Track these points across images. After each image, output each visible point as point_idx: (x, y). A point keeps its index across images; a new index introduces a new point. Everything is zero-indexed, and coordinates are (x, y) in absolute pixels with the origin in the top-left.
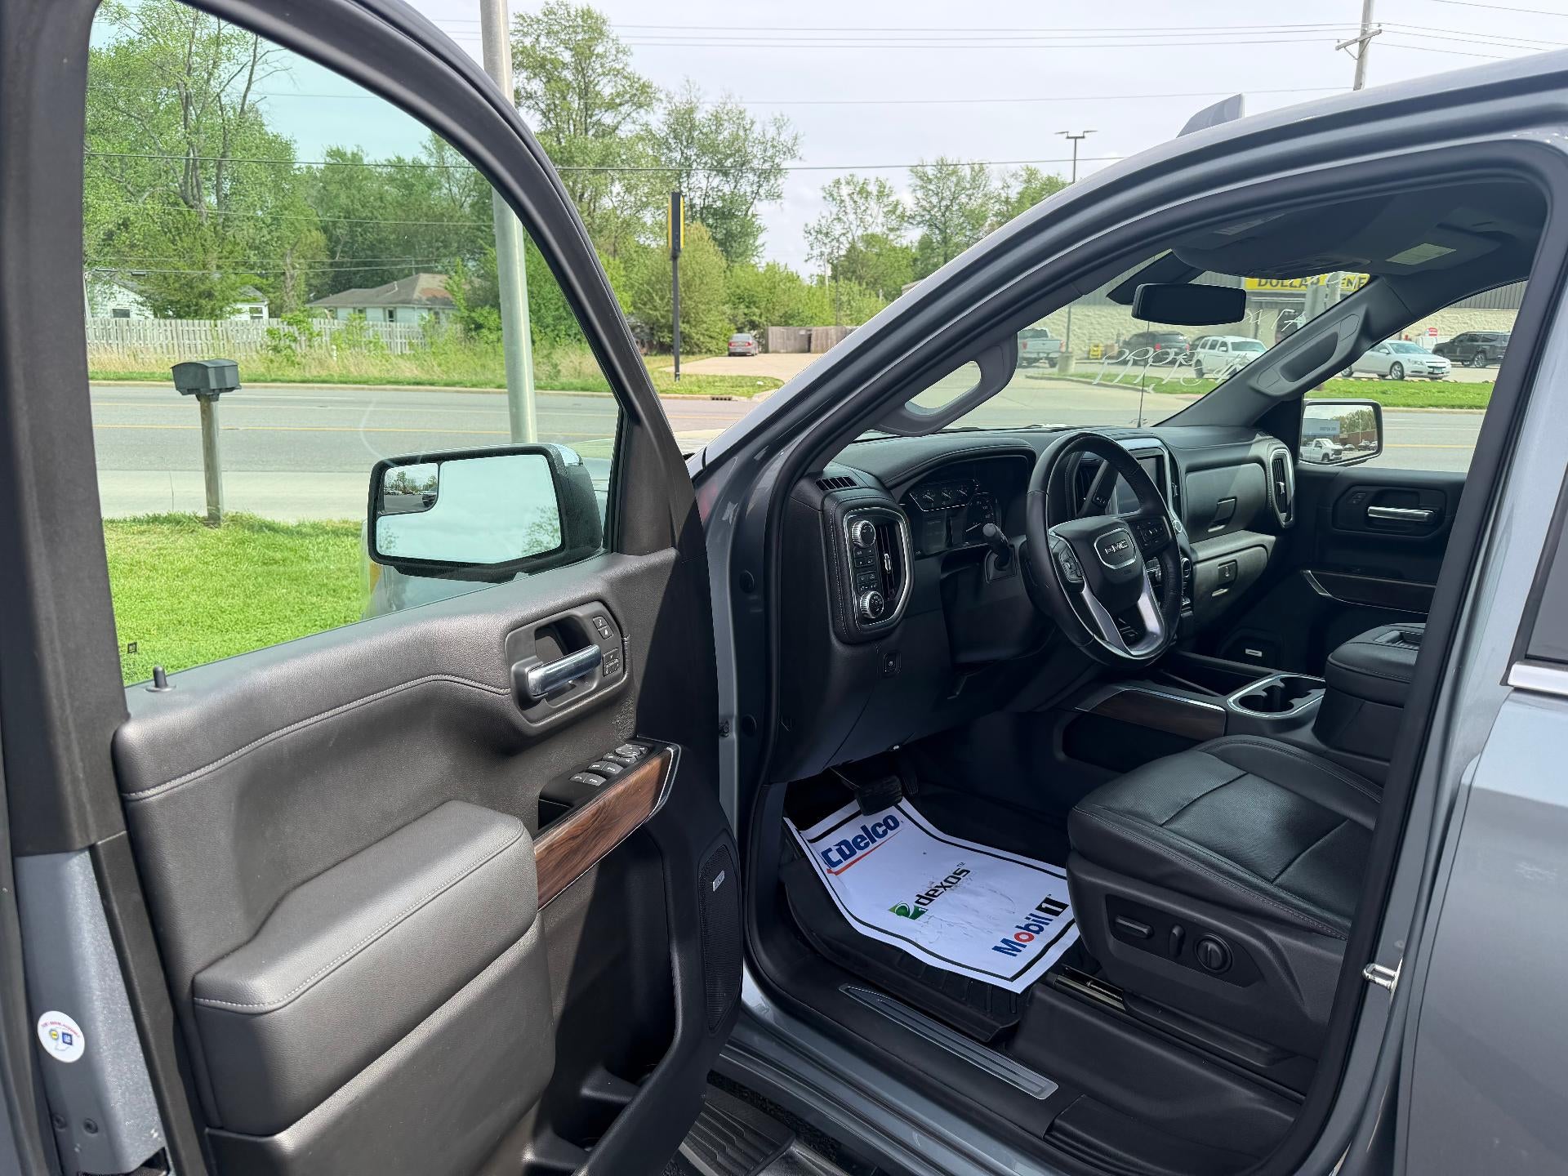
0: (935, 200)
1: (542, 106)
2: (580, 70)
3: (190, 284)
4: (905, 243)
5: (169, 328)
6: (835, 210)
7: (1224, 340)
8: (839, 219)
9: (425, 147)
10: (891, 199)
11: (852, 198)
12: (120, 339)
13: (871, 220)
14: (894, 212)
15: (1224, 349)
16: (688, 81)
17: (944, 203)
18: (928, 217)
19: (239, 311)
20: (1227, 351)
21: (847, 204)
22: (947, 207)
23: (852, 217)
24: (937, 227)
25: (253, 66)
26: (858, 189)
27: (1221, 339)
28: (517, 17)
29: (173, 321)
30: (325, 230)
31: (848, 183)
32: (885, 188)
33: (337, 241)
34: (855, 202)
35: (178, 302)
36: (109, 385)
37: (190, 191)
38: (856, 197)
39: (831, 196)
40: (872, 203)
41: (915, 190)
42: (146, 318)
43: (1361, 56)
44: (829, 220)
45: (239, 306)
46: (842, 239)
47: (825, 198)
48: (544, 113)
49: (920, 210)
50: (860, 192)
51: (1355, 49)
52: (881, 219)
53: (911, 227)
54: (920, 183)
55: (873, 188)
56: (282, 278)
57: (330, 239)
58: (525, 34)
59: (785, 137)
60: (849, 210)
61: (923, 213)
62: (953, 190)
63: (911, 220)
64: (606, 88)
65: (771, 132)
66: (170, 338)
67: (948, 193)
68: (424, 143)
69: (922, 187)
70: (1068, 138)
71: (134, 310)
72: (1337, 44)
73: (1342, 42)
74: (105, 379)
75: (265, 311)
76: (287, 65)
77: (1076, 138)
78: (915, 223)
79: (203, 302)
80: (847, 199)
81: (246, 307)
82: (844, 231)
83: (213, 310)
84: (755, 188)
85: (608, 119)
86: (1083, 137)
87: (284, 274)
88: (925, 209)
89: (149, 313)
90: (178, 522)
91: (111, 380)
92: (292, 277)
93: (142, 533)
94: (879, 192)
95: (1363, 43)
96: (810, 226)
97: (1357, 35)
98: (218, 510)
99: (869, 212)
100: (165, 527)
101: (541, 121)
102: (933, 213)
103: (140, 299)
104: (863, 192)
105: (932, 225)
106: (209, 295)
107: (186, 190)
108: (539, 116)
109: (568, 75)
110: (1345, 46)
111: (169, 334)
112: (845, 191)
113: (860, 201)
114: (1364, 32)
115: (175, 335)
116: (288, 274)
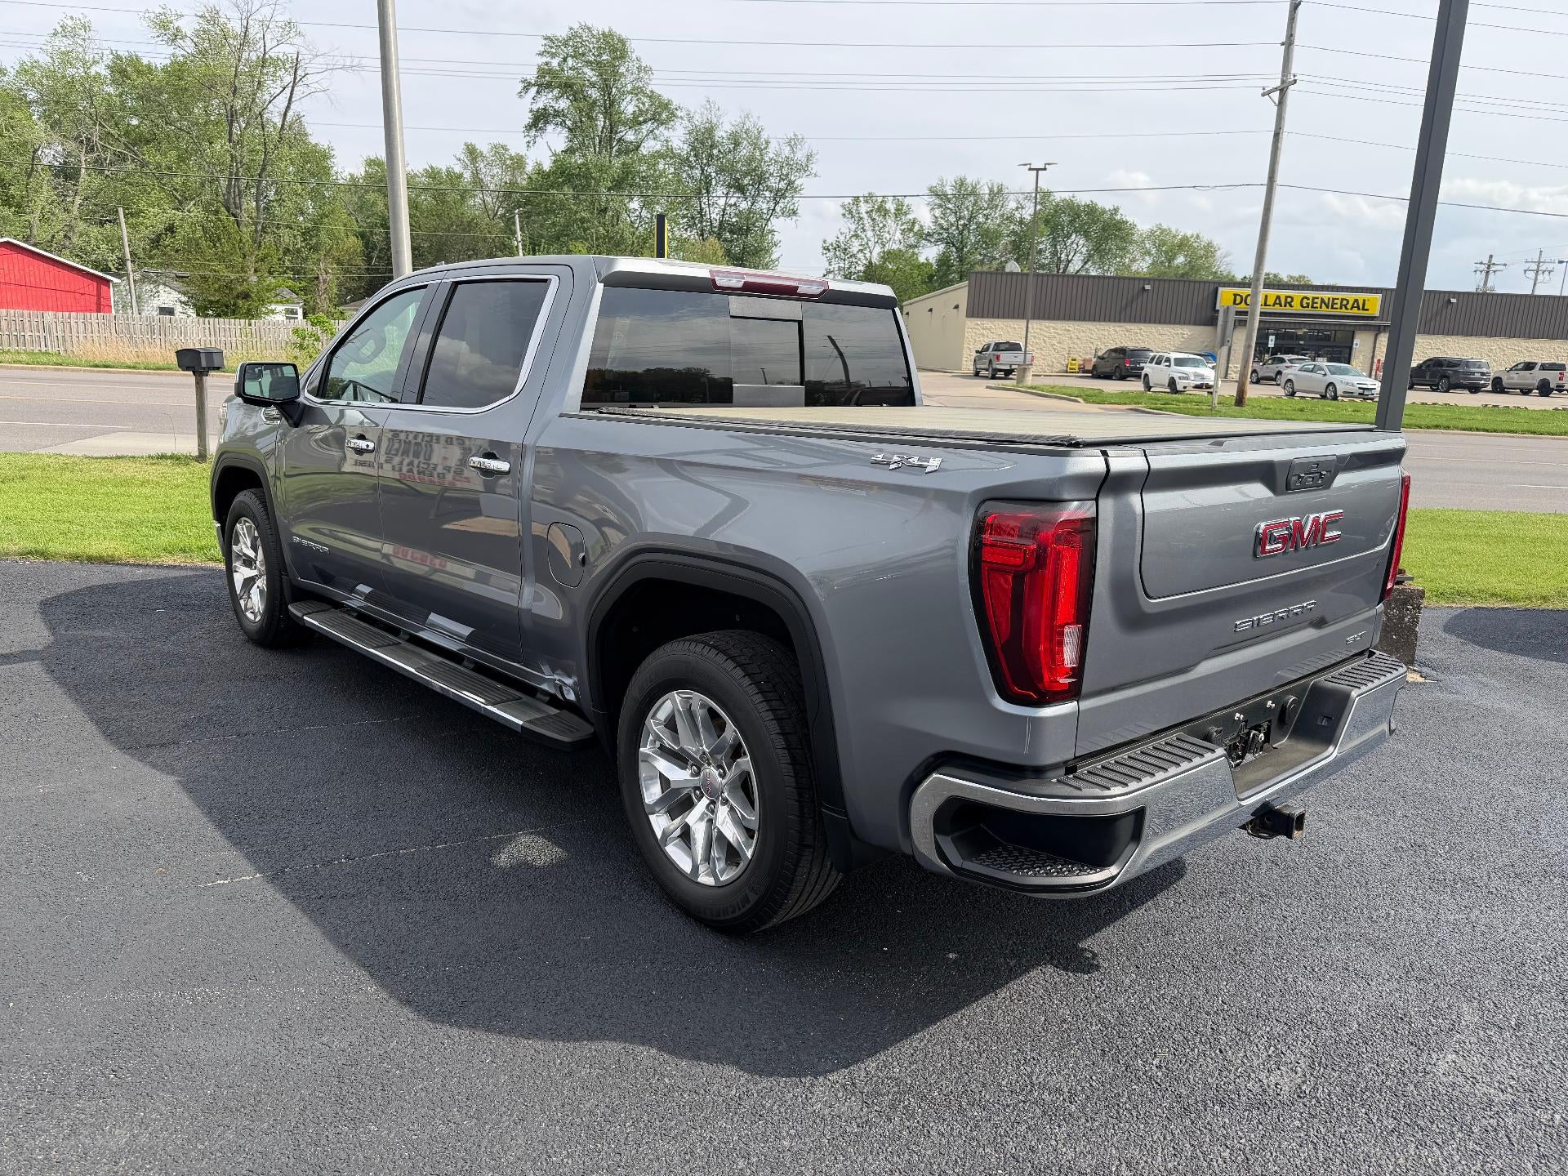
0: (952, 219)
1: (569, 123)
2: (606, 89)
3: (229, 286)
4: (922, 259)
5: (207, 326)
6: (853, 227)
7: (1169, 355)
8: (857, 236)
9: (459, 160)
10: (909, 217)
11: (870, 217)
12: (163, 334)
13: (888, 237)
14: (911, 230)
15: (1168, 364)
16: (708, 101)
17: (962, 222)
18: (945, 235)
19: (273, 312)
20: (1169, 366)
21: (866, 222)
22: (965, 225)
23: (870, 234)
24: (954, 245)
25: (293, 88)
26: (876, 207)
27: (1166, 355)
28: (545, 39)
29: (211, 320)
30: (362, 236)
31: (867, 202)
32: (903, 206)
33: (374, 248)
34: (873, 220)
35: (218, 301)
36: (148, 374)
37: (232, 201)
38: (874, 215)
39: (850, 212)
40: (889, 221)
41: (933, 209)
42: (189, 316)
43: (1281, 104)
44: (848, 237)
45: (273, 307)
46: (860, 255)
47: (844, 215)
48: (570, 130)
49: (938, 228)
50: (879, 210)
51: (1276, 95)
52: (898, 236)
53: (929, 244)
54: (938, 201)
55: (891, 206)
56: (316, 282)
57: (366, 245)
58: (553, 55)
59: (800, 156)
60: (867, 226)
61: (941, 231)
62: (971, 209)
63: (928, 238)
64: (628, 107)
65: (787, 151)
66: (208, 335)
67: (966, 213)
68: (458, 156)
69: (940, 206)
70: (1030, 169)
71: (178, 308)
72: (1263, 91)
73: (1267, 89)
74: (145, 369)
75: (300, 312)
76: (325, 86)
77: (1038, 170)
78: (933, 240)
79: (240, 302)
80: (865, 216)
81: (280, 308)
82: (861, 248)
83: (249, 310)
84: (772, 205)
85: (630, 136)
86: (1045, 169)
87: (317, 278)
88: (942, 228)
89: (191, 312)
90: (178, 458)
91: (151, 369)
92: (325, 281)
93: (153, 464)
94: (897, 210)
95: (1283, 91)
96: (829, 242)
97: (1278, 83)
98: (205, 450)
99: (887, 229)
100: (169, 461)
101: (567, 137)
102: (950, 231)
103: (184, 299)
104: (882, 211)
105: (949, 243)
106: (246, 296)
107: (228, 199)
108: (565, 133)
109: (594, 94)
110: (1268, 93)
111: (207, 331)
112: (864, 208)
113: (879, 219)
114: (1283, 82)
115: (212, 333)
116: (321, 278)
